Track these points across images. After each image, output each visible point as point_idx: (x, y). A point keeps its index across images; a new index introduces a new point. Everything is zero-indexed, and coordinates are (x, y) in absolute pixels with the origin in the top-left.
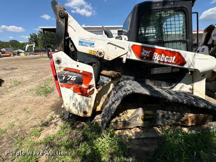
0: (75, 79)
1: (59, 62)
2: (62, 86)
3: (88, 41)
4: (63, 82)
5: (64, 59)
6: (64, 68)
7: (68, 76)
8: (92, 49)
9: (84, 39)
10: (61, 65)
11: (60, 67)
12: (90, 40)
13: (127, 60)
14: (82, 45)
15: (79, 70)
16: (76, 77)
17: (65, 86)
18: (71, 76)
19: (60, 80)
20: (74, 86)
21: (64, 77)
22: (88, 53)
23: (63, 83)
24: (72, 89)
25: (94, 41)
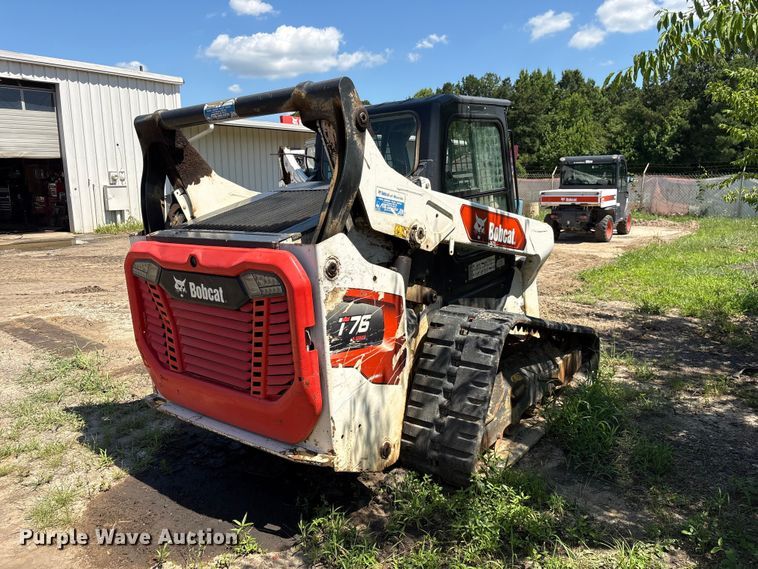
0: (367, 324)
1: (332, 271)
2: (335, 365)
3: (393, 199)
4: (340, 348)
5: (347, 260)
6: (344, 293)
7: (353, 319)
8: (400, 221)
9: (387, 192)
10: (337, 282)
11: (335, 291)
12: (397, 194)
13: (457, 245)
14: (382, 210)
15: (376, 290)
16: (369, 317)
17: (342, 362)
18: (357, 318)
19: (330, 340)
20: (363, 355)
21: (343, 324)
22: (393, 234)
23: (338, 351)
24: (360, 368)
25: (403, 196)
